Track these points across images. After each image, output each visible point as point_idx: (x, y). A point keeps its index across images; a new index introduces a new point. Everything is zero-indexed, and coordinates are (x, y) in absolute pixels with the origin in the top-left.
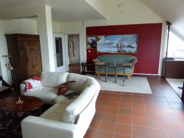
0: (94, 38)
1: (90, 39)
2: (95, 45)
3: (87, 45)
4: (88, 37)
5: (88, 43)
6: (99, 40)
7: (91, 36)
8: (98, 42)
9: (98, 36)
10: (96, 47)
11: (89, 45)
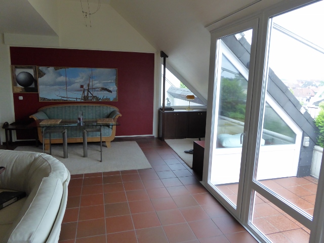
0: (31, 72)
1: (22, 73)
2: (33, 86)
3: (14, 85)
4: (16, 67)
5: (16, 81)
6: (41, 74)
7: (23, 66)
8: (40, 80)
9: (40, 68)
10: (36, 89)
11: (19, 86)
